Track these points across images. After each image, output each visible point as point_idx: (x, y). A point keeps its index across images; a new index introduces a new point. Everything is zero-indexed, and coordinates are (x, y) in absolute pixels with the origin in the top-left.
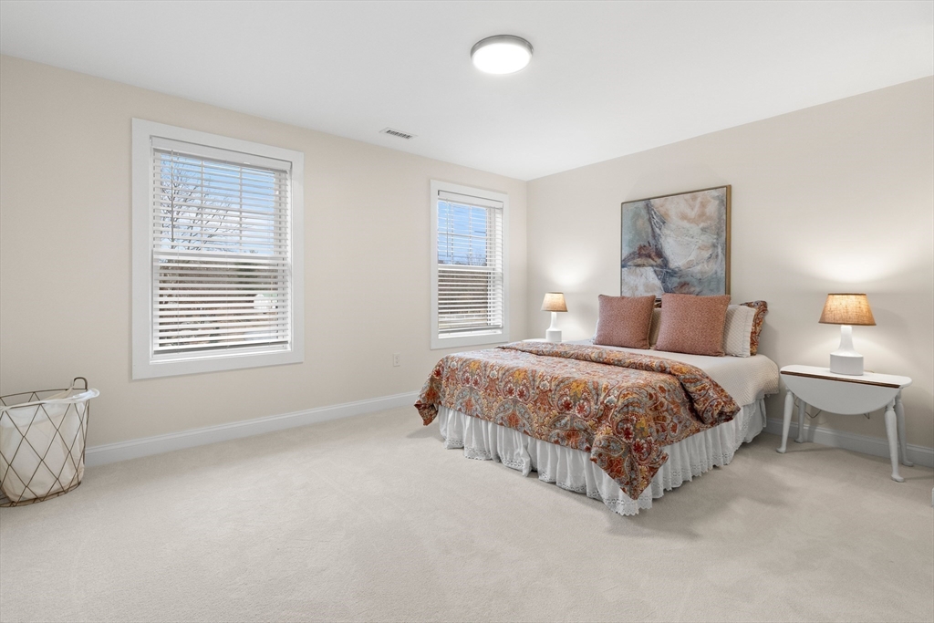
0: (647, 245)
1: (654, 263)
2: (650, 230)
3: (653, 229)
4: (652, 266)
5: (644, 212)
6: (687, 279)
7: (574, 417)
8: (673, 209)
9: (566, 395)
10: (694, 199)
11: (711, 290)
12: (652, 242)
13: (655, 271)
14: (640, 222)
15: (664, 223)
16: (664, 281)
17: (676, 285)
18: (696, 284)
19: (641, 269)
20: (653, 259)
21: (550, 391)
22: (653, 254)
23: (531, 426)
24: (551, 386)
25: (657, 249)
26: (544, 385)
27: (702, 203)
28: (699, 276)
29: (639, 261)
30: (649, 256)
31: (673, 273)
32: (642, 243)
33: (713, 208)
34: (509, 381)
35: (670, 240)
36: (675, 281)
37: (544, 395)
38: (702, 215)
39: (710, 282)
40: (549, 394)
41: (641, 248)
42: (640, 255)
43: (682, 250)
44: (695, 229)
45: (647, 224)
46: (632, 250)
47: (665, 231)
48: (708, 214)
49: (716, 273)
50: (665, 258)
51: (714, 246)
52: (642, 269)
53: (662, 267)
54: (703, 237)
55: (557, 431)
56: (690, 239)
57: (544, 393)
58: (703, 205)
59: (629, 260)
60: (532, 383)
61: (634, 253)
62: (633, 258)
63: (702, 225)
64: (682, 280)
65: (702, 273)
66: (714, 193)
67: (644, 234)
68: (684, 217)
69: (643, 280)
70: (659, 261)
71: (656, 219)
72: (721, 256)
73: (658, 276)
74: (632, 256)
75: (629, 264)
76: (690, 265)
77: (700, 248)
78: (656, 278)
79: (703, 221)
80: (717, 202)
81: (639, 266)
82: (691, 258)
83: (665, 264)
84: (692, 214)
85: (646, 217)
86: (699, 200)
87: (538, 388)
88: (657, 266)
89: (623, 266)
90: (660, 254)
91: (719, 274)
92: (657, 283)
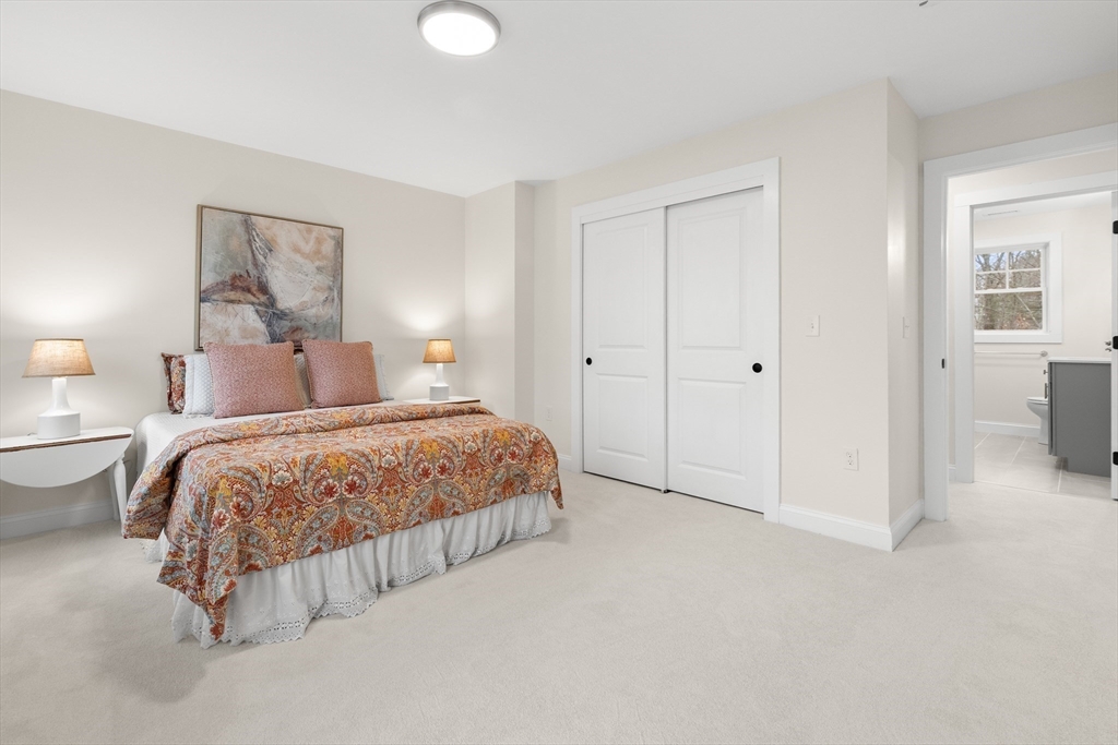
0: (246, 275)
1: (257, 301)
2: (250, 255)
3: (254, 255)
4: (253, 304)
5: (240, 230)
6: (300, 323)
7: (508, 467)
8: (284, 236)
9: (497, 447)
10: (309, 231)
11: (327, 337)
12: (253, 272)
13: (257, 311)
14: (234, 243)
15: (271, 250)
16: (269, 325)
17: (285, 329)
18: (310, 329)
19: (235, 306)
20: (254, 295)
21: (479, 450)
22: (254, 289)
23: (464, 501)
24: (477, 444)
25: (260, 283)
26: (469, 447)
27: (317, 238)
28: (313, 320)
29: (232, 295)
30: (249, 291)
31: (282, 315)
32: (238, 272)
33: (328, 247)
34: (421, 460)
35: (277, 272)
36: (286, 324)
37: (472, 457)
38: (318, 252)
39: (325, 328)
40: (479, 455)
41: (234, 277)
42: (234, 287)
43: (293, 289)
44: (310, 267)
45: (245, 247)
46: (219, 279)
47: (272, 261)
48: (324, 253)
49: (332, 318)
50: (271, 296)
51: (330, 289)
52: (238, 307)
53: (267, 307)
54: (318, 277)
55: (493, 490)
56: (304, 277)
57: (473, 455)
58: (319, 241)
59: (214, 292)
60: (454, 450)
61: (223, 283)
62: (223, 290)
63: (317, 263)
64: (294, 324)
65: (317, 317)
66: (330, 231)
67: (240, 260)
68: (297, 250)
69: (238, 321)
70: (263, 298)
71: (258, 243)
72: (336, 300)
73: (261, 317)
74: (221, 287)
75: (215, 297)
76: (304, 306)
77: (314, 288)
78: (259, 320)
79: (319, 259)
80: (333, 242)
81: (232, 302)
82: (305, 299)
83: (272, 302)
84: (308, 248)
85: (245, 237)
86: (314, 234)
87: (464, 452)
88: (259, 304)
89: (202, 300)
90: (264, 288)
91: (334, 319)
92: (261, 326)
